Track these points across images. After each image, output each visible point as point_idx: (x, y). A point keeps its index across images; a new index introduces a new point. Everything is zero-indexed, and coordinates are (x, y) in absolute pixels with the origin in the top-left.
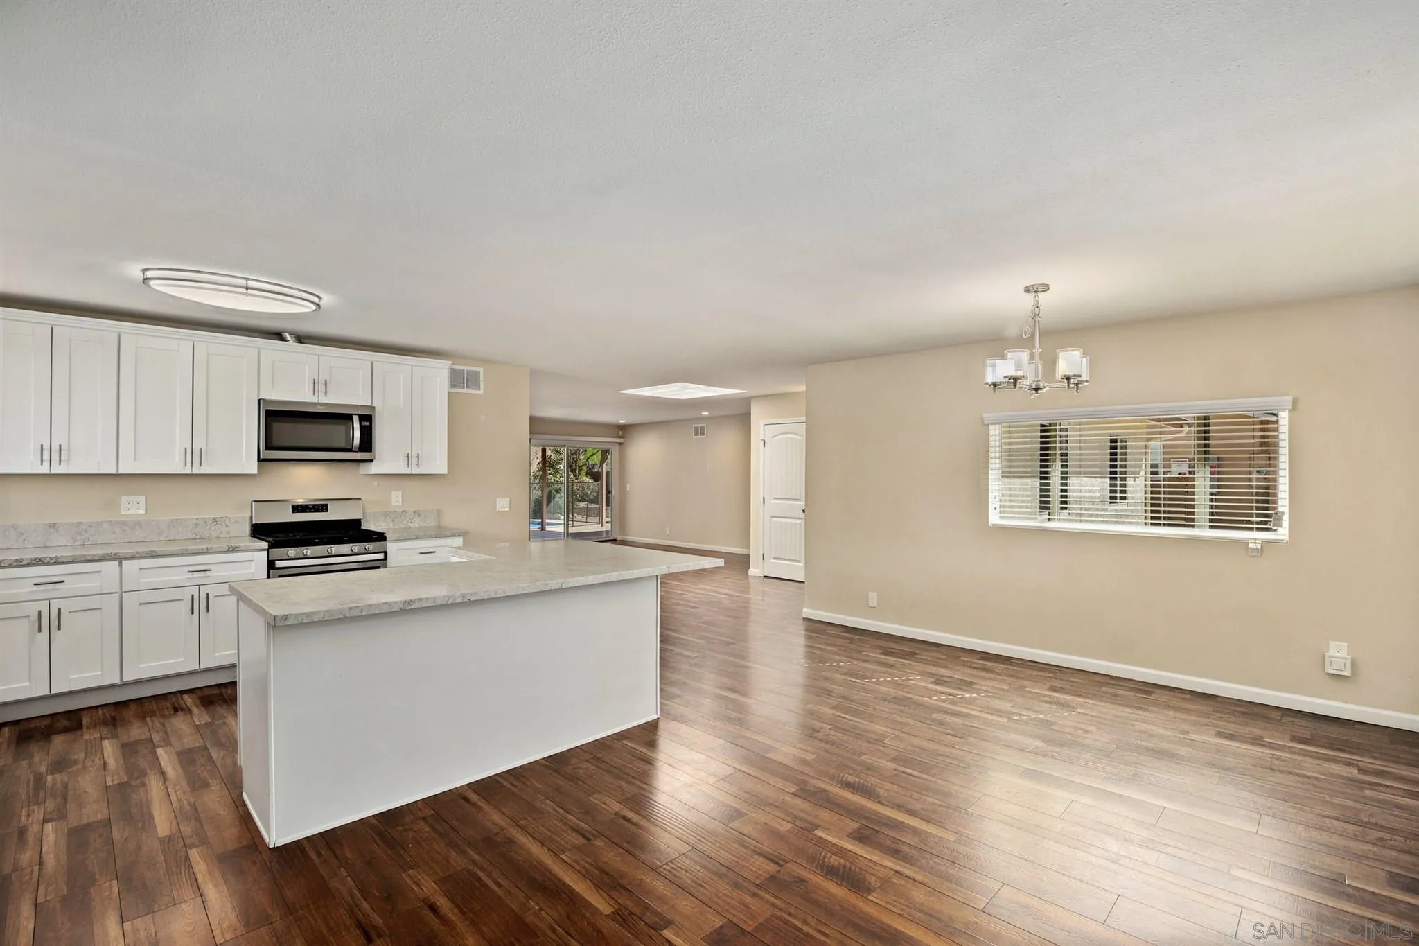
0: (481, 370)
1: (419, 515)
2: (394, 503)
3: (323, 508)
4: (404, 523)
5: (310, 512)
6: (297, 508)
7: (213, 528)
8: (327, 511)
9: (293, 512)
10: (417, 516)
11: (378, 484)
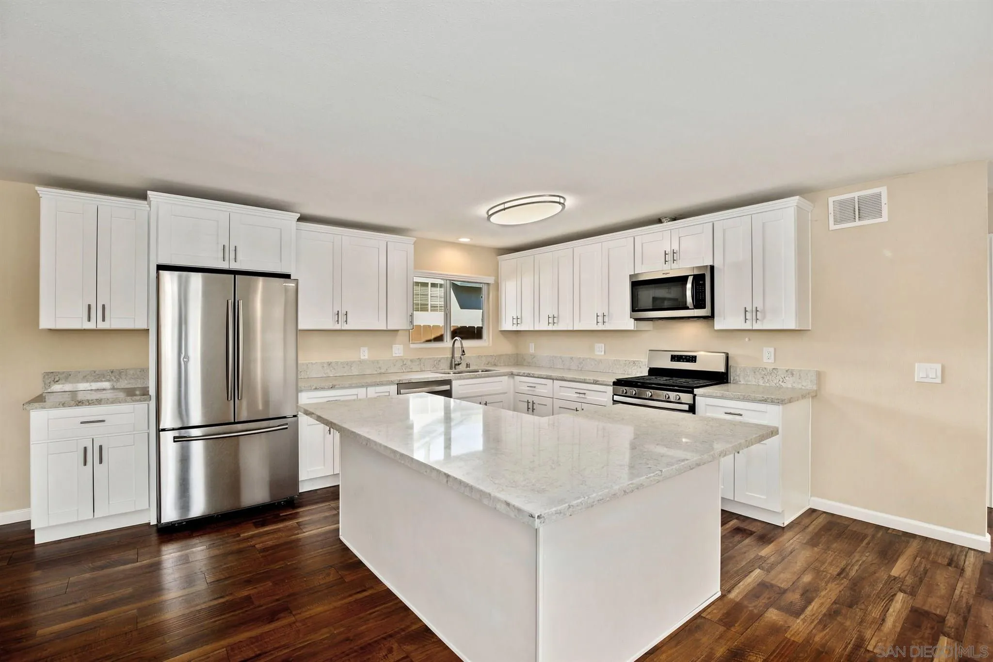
0: (883, 191)
1: (793, 374)
2: (765, 360)
3: (693, 359)
4: (775, 382)
5: (683, 361)
6: (675, 358)
7: (633, 368)
8: (695, 362)
9: (671, 361)
10: (790, 376)
11: (749, 340)
